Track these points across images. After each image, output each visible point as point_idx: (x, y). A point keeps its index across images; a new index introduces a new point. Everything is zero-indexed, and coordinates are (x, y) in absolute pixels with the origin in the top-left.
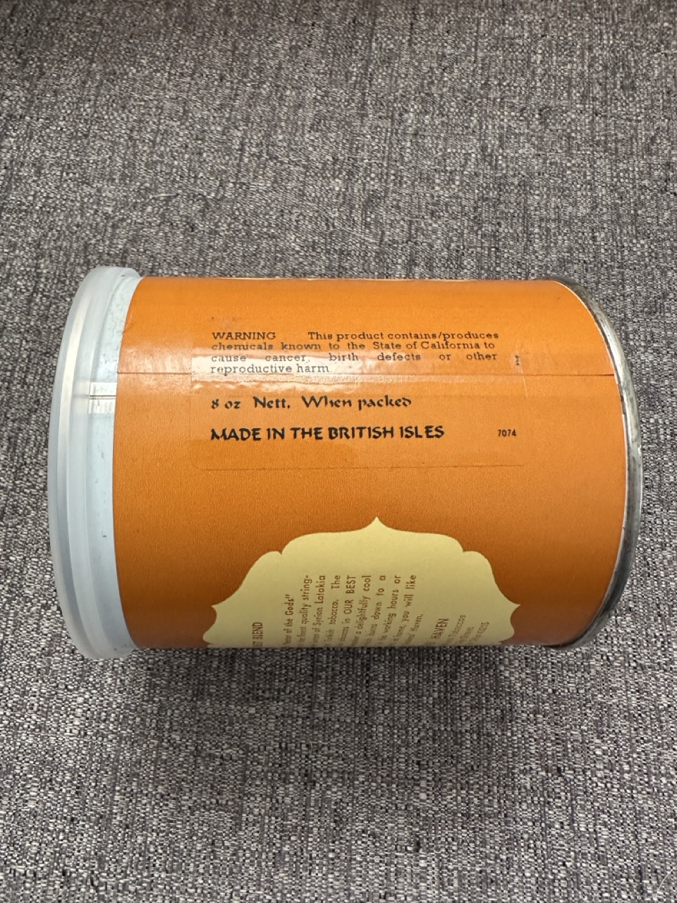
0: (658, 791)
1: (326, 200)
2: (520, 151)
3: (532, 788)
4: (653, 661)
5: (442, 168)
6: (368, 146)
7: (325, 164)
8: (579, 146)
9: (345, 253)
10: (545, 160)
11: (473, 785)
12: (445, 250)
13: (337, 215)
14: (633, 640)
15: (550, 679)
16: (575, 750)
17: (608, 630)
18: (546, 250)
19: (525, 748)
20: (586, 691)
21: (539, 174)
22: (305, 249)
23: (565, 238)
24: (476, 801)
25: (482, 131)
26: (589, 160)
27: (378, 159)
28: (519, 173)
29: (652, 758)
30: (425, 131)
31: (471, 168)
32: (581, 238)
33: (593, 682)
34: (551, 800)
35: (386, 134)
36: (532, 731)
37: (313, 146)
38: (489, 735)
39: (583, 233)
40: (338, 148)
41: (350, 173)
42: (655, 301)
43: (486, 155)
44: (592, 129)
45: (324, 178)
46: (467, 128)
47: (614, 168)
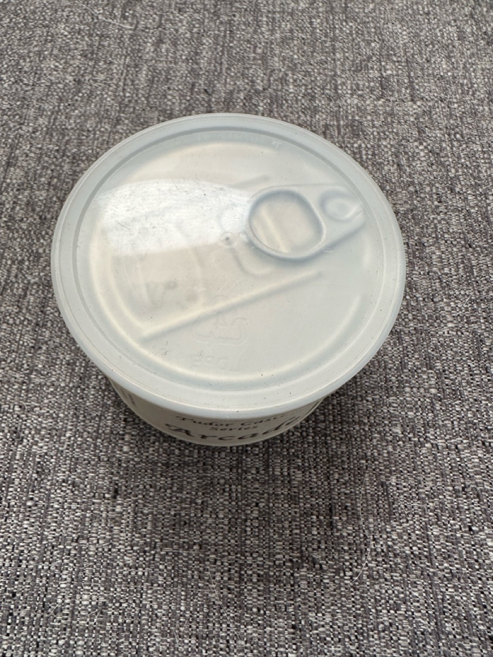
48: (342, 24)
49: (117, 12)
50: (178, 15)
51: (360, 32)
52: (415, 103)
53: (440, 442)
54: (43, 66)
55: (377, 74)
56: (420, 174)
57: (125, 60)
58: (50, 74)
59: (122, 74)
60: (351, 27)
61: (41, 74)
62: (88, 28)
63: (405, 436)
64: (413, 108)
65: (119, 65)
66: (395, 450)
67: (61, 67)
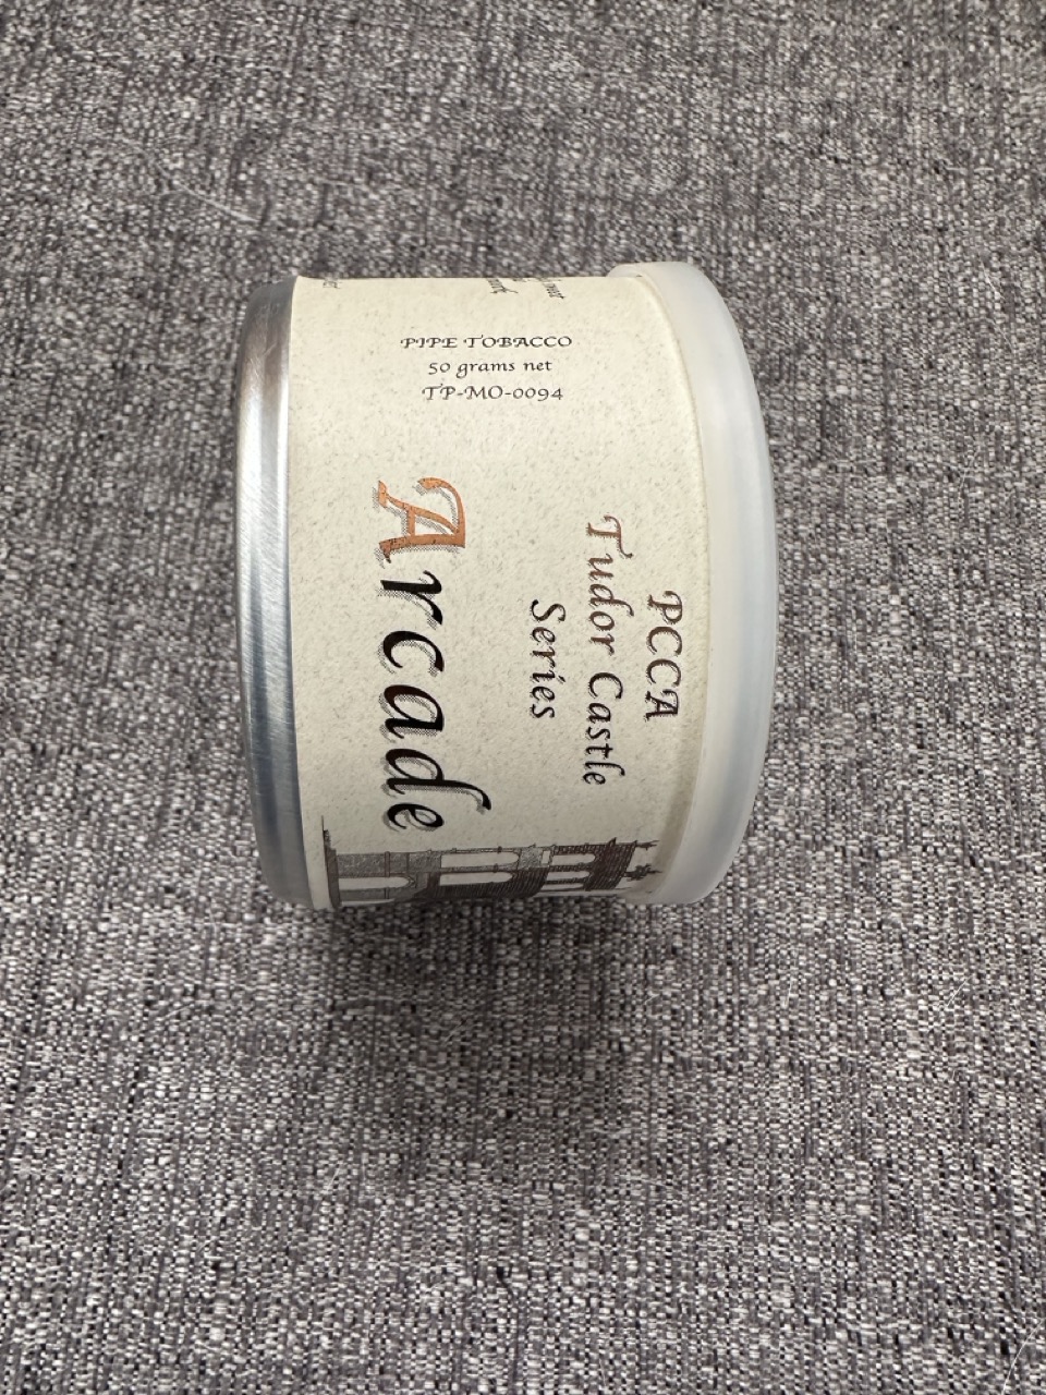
0: (689, 1311)
1: (161, 134)
2: (553, 66)
3: (442, 1311)
4: (707, 1053)
5: (399, 89)
6: (257, 38)
7: (166, 67)
8: (665, 62)
9: (189, 239)
10: (599, 84)
11: (322, 1308)
12: (389, 245)
13: (180, 164)
14: (674, 1012)
15: (505, 1091)
16: (536, 1231)
17: (629, 992)
18: (584, 255)
19: (440, 1229)
20: (571, 1111)
21: (585, 111)
22: (109, 227)
23: (622, 234)
24: (325, 1340)
25: (484, 23)
26: (680, 89)
27: (275, 64)
28: (547, 108)
29: (684, 1245)
30: (373, 16)
31: (455, 91)
32: (651, 236)
33: (585, 1094)
34: (478, 1335)
35: (296, 17)
36: (454, 1194)
37: (145, 31)
38: (369, 1205)
39: (656, 227)
40: (196, 38)
41: (214, 86)
42: (781, 360)
43: (485, 70)
44: (693, 33)
45: (162, 93)
46: (455, 15)
47: (727, 106)
48: (745, 245)
49: (220, 169)
50: (365, 189)
51: (785, 271)
52: (891, 480)
53: (865, 1329)
54: (35, 318)
55: (815, 393)
56: (886, 671)
57: (236, 315)
58: (54, 346)
59: (227, 357)
60: (767, 254)
61: (32, 342)
62: (146, 213)
63: (798, 1311)
64: (886, 492)
65: (222, 328)
66: (775, 1343)
67: (79, 323)
